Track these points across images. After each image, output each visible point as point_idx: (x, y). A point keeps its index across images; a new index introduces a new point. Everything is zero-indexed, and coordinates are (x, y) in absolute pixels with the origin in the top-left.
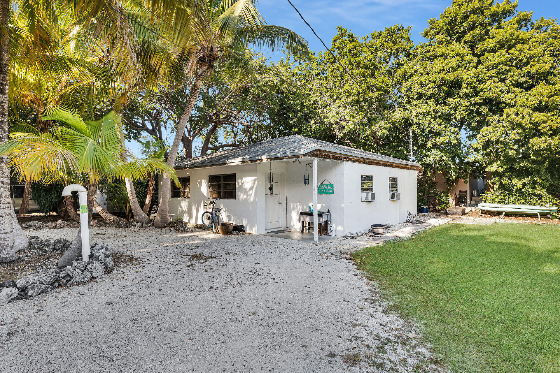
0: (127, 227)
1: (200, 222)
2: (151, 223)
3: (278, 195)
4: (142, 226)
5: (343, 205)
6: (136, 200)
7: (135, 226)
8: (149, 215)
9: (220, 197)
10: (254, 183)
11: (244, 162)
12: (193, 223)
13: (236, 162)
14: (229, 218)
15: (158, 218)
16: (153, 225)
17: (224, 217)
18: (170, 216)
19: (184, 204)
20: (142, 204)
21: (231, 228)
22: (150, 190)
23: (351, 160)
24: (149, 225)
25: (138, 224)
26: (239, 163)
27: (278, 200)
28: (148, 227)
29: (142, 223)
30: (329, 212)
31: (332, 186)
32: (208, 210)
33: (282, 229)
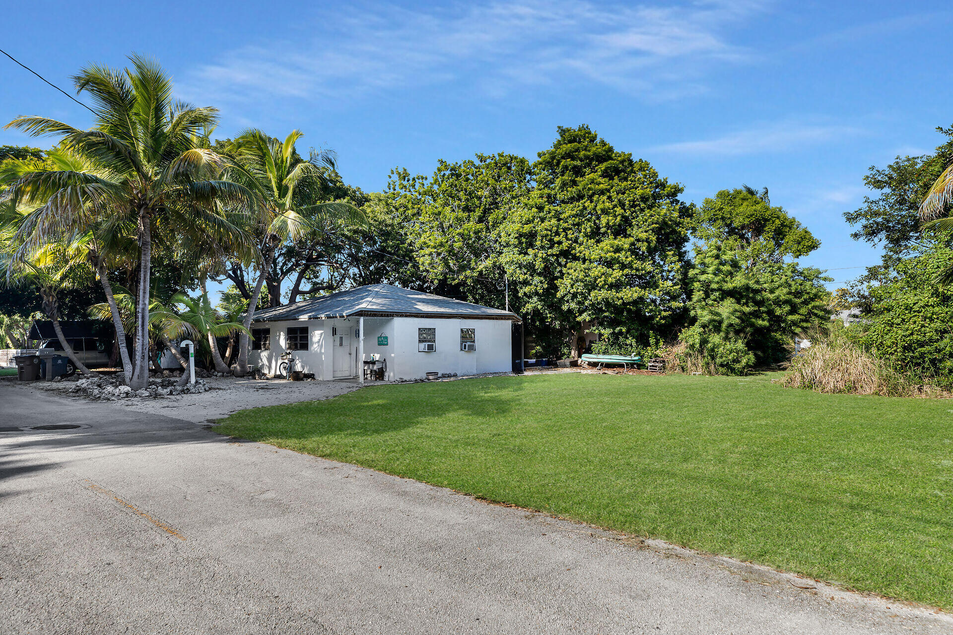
0: (208, 377)
1: (278, 373)
2: (232, 374)
3: (349, 347)
4: (223, 376)
5: (393, 355)
6: (218, 351)
7: (216, 376)
8: (229, 366)
9: (296, 348)
10: (321, 337)
11: (310, 318)
12: (272, 374)
13: (304, 318)
14: (303, 367)
15: (238, 367)
16: (233, 374)
17: (298, 367)
18: (250, 367)
19: (264, 355)
20: (223, 355)
21: (302, 376)
22: (230, 342)
23: (402, 316)
24: (229, 375)
25: (219, 374)
26: (307, 320)
27: (348, 351)
28: (228, 376)
29: (223, 373)
30: (385, 360)
31: (386, 338)
32: (284, 361)
33: (352, 377)
